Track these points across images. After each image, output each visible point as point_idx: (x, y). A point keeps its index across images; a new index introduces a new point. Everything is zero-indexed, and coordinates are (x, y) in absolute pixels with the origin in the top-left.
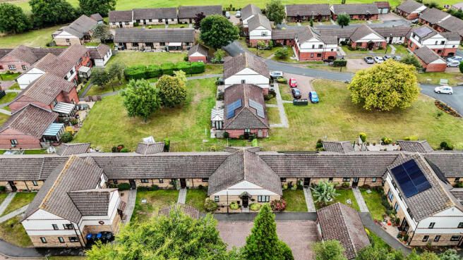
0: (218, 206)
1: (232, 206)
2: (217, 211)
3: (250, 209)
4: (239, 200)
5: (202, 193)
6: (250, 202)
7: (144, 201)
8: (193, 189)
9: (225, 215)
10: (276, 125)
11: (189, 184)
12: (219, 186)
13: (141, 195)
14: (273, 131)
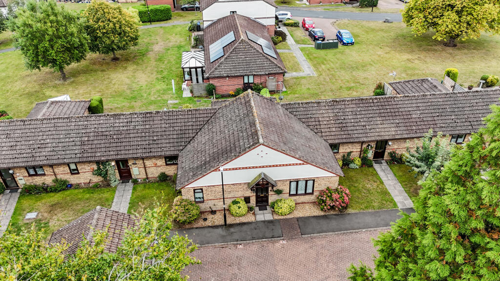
0: (202, 213)
1: (234, 208)
2: (201, 223)
3: (273, 212)
4: (249, 193)
5: (167, 190)
6: (272, 198)
7: (32, 215)
8: (147, 181)
9: (220, 231)
10: (295, 74)
11: (136, 171)
12: (201, 166)
13: (27, 202)
14: (292, 82)
